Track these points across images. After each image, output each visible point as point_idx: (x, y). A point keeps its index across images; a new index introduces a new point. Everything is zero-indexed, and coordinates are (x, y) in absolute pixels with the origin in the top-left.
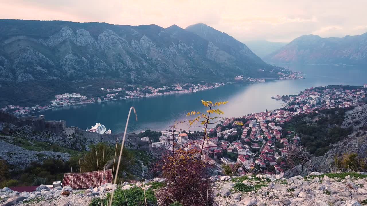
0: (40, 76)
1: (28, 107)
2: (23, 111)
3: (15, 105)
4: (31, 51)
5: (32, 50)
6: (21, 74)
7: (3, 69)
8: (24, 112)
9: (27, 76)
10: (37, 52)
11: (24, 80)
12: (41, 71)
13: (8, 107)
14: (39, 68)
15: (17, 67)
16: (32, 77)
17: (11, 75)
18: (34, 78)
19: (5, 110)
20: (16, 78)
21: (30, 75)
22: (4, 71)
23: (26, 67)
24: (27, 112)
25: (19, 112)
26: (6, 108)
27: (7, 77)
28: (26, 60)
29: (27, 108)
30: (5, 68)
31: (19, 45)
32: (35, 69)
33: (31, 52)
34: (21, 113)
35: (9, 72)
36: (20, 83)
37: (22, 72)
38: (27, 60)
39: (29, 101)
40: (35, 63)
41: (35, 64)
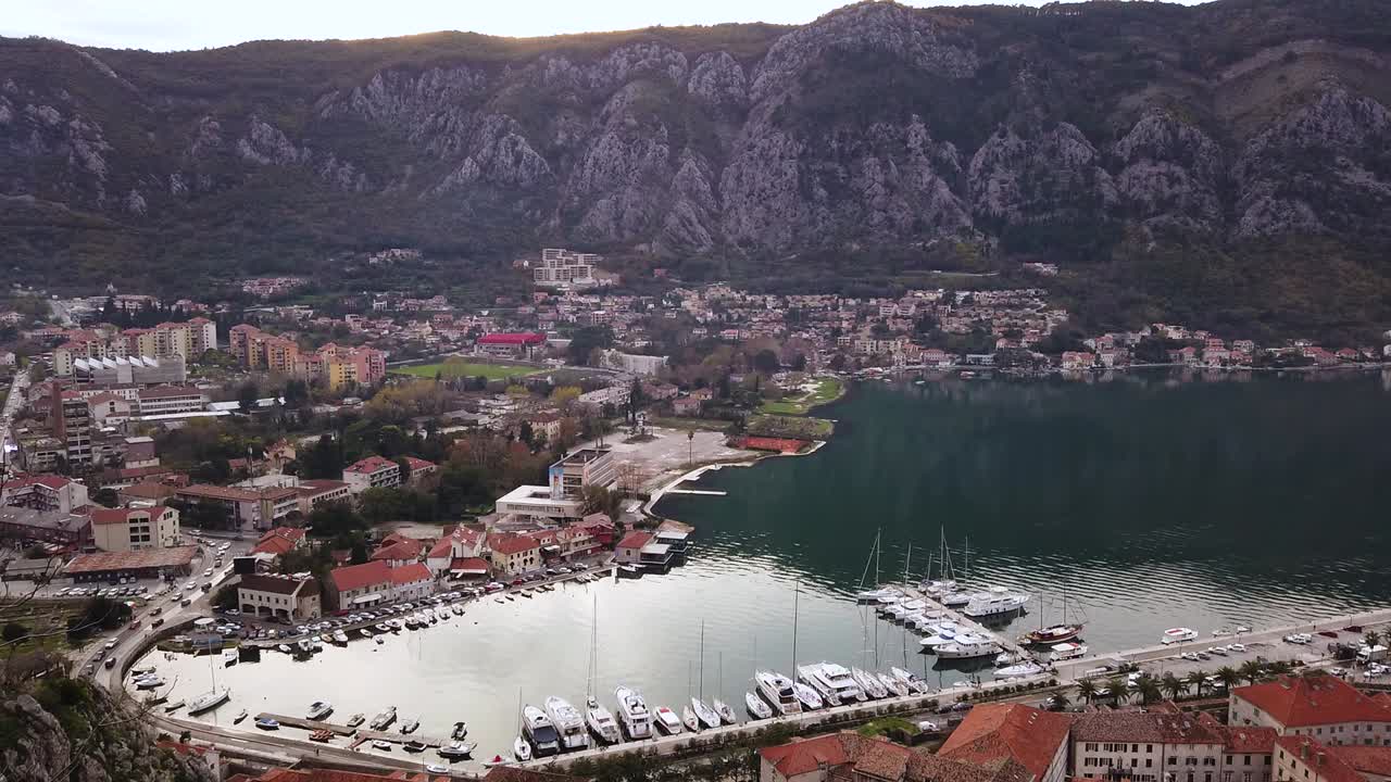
0: (1352, 216)
1: (1250, 343)
2: (1216, 354)
3: (1192, 327)
4: (1335, 96)
5: (1341, 93)
6: (1262, 203)
7: (1183, 177)
8: (1224, 362)
9: (1285, 214)
10: (1364, 104)
11: (1268, 231)
12: (1365, 189)
13: (1155, 330)
14: (1360, 176)
15: (1249, 171)
16: (1311, 216)
17: (1212, 203)
18: (1319, 225)
19: (1138, 340)
20: (1232, 218)
21: (1304, 208)
22: (1186, 188)
23: (1292, 173)
24: (1234, 362)
25: (1199, 355)
26: (1146, 334)
27: (1195, 211)
28: (1298, 141)
29: (1245, 346)
30: (1193, 175)
31: (1282, 79)
32: (1337, 181)
33: (1333, 102)
34: (1207, 363)
35: (1206, 191)
36: (1247, 239)
37: (1265, 193)
38: (1307, 140)
39: (1266, 318)
40: (1341, 154)
41: (1339, 160)
